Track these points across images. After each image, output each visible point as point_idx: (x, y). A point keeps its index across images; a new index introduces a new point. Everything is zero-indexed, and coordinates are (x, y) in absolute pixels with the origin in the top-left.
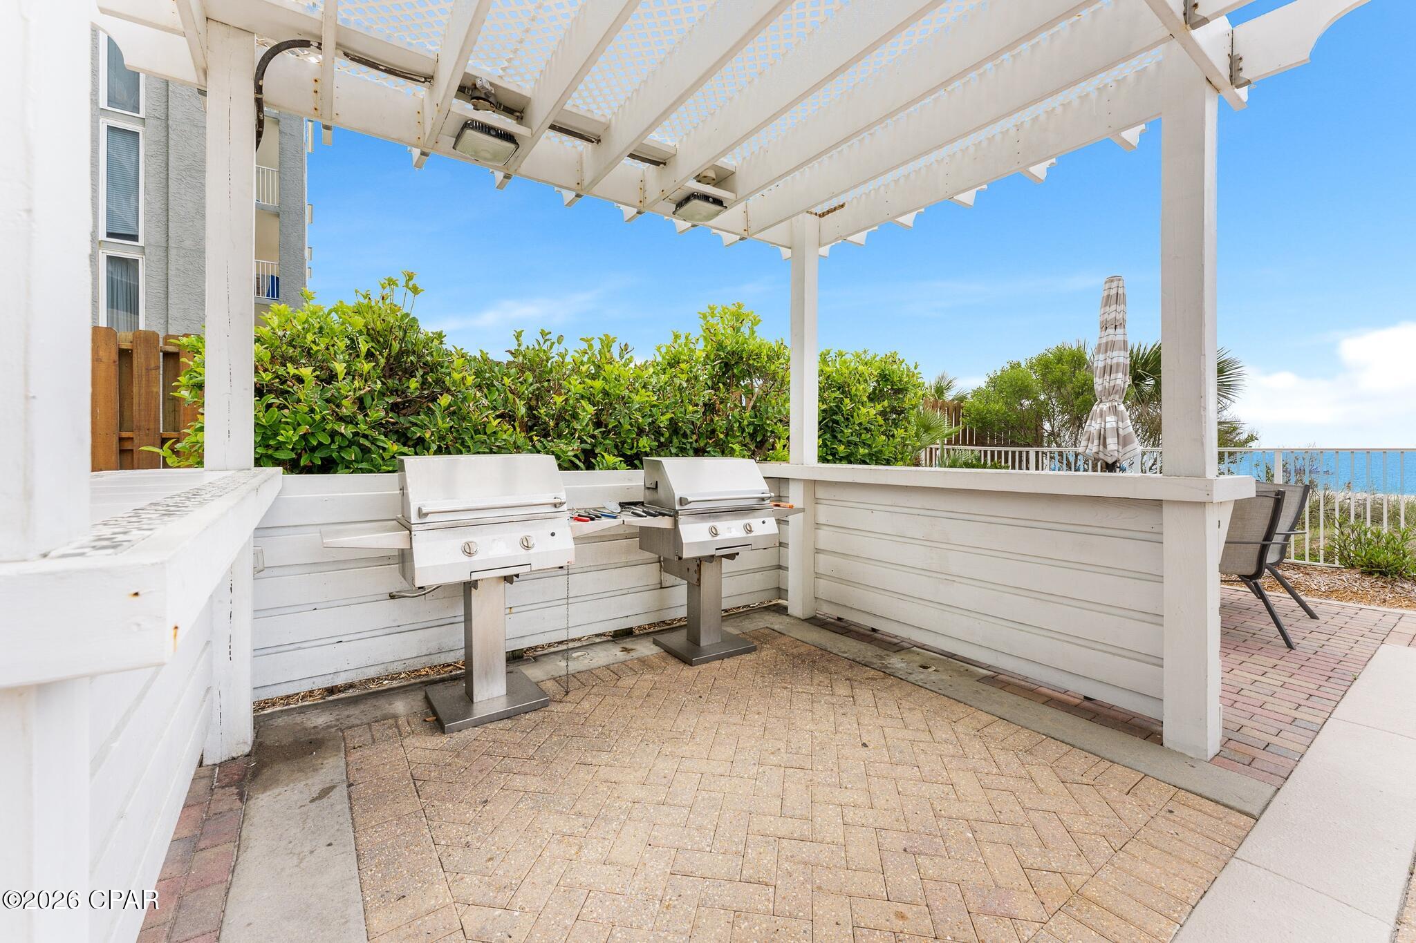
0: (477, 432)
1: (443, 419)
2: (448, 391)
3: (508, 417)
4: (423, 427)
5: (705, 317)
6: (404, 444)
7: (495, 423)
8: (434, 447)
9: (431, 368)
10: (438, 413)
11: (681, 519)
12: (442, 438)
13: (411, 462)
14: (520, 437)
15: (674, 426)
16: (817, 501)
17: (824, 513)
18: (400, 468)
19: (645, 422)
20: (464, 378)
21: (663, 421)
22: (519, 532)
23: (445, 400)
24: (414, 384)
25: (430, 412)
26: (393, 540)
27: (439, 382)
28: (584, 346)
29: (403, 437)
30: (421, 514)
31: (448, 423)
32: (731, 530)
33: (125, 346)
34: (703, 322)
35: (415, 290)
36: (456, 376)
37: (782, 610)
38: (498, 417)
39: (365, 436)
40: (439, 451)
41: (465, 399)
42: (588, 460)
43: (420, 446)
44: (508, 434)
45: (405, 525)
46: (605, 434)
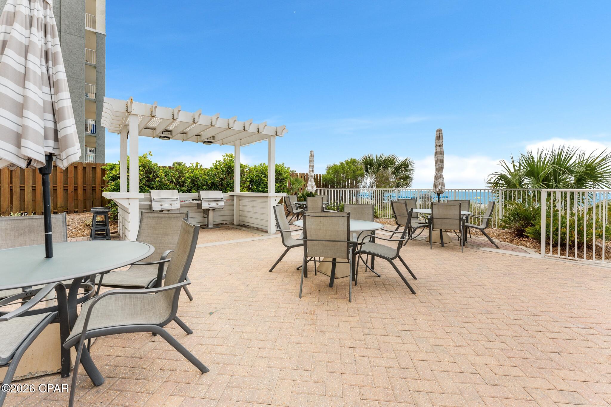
0: (165, 185)
1: (157, 183)
2: (158, 177)
3: (172, 182)
4: (153, 185)
5: (224, 157)
6: (149, 188)
7: (169, 183)
8: (155, 189)
9: (155, 172)
10: (156, 182)
11: (202, 202)
12: (157, 187)
13: (151, 191)
14: (174, 186)
15: (213, 183)
16: (240, 200)
17: (241, 203)
18: (150, 192)
19: (205, 183)
20: (162, 175)
21: (210, 182)
22: (170, 203)
23: (158, 179)
24: (151, 176)
25: (154, 181)
26: (149, 203)
27: (156, 175)
28: (191, 165)
29: (149, 186)
30: (154, 199)
31: (159, 184)
32: (213, 205)
33: (84, 166)
34: (223, 158)
35: (151, 155)
36: (160, 174)
37: (233, 224)
38: (170, 182)
39: (141, 186)
40: (157, 189)
41: (162, 178)
42: (189, 191)
43: (153, 188)
44: (172, 185)
45: (151, 201)
46: (194, 186)
